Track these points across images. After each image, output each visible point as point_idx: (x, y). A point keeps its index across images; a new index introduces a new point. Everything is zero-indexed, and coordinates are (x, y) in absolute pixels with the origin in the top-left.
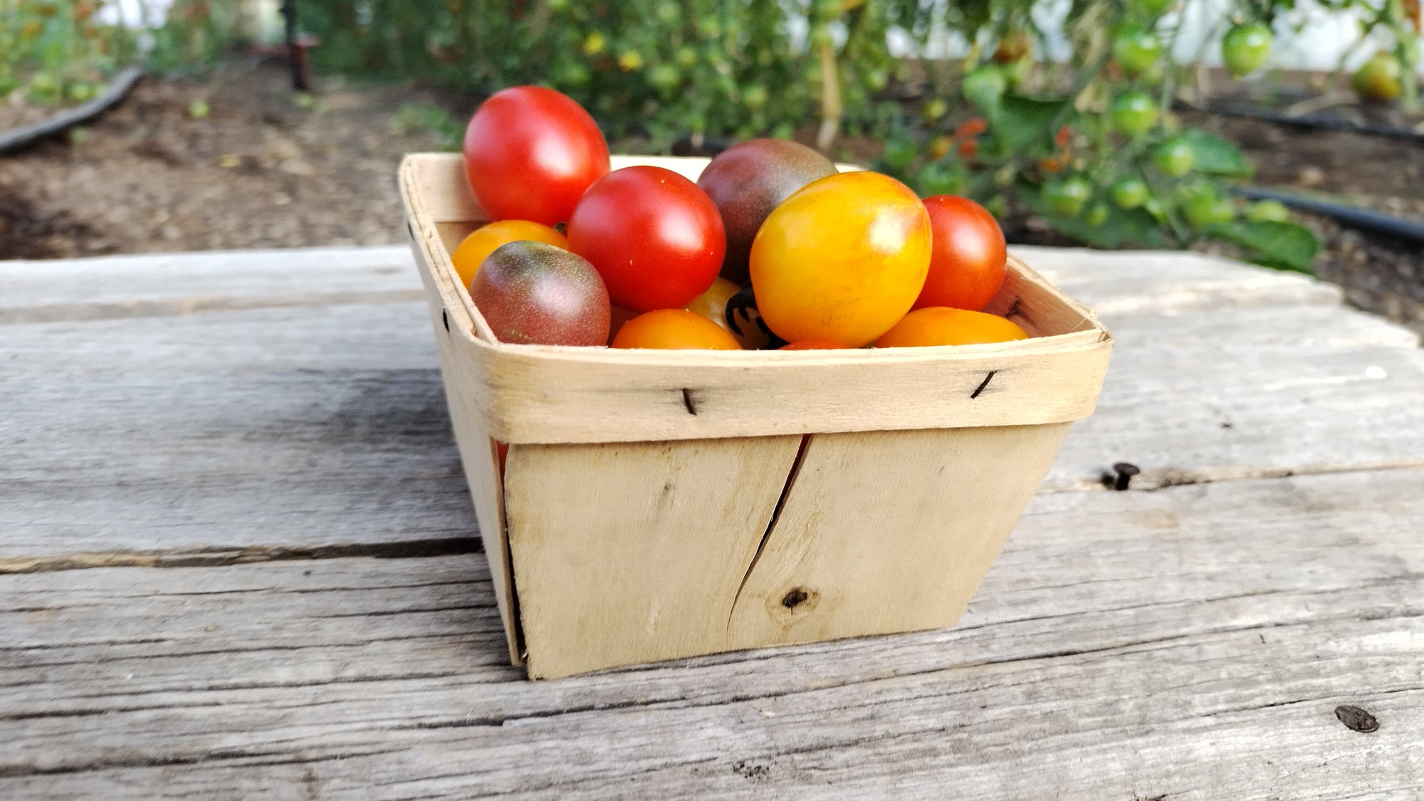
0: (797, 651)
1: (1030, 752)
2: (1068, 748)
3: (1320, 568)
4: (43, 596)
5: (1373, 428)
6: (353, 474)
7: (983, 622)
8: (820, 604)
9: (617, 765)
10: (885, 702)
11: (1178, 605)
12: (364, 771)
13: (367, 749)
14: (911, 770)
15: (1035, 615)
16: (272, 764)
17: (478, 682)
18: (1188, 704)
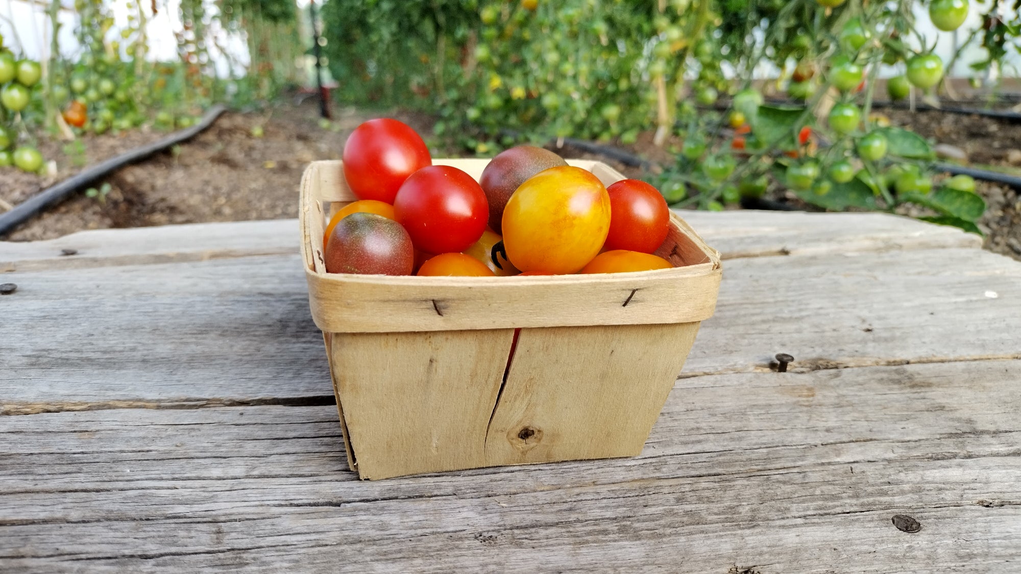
0: (533, 468)
1: (670, 536)
2: (696, 534)
3: (910, 426)
4: (87, 424)
5: (979, 332)
6: (282, 356)
7: (661, 454)
8: (544, 438)
9: (402, 532)
10: (581, 500)
11: (799, 447)
12: (251, 529)
13: (255, 517)
14: (587, 542)
15: (698, 451)
16: (199, 522)
17: (331, 481)
18: (788, 509)
